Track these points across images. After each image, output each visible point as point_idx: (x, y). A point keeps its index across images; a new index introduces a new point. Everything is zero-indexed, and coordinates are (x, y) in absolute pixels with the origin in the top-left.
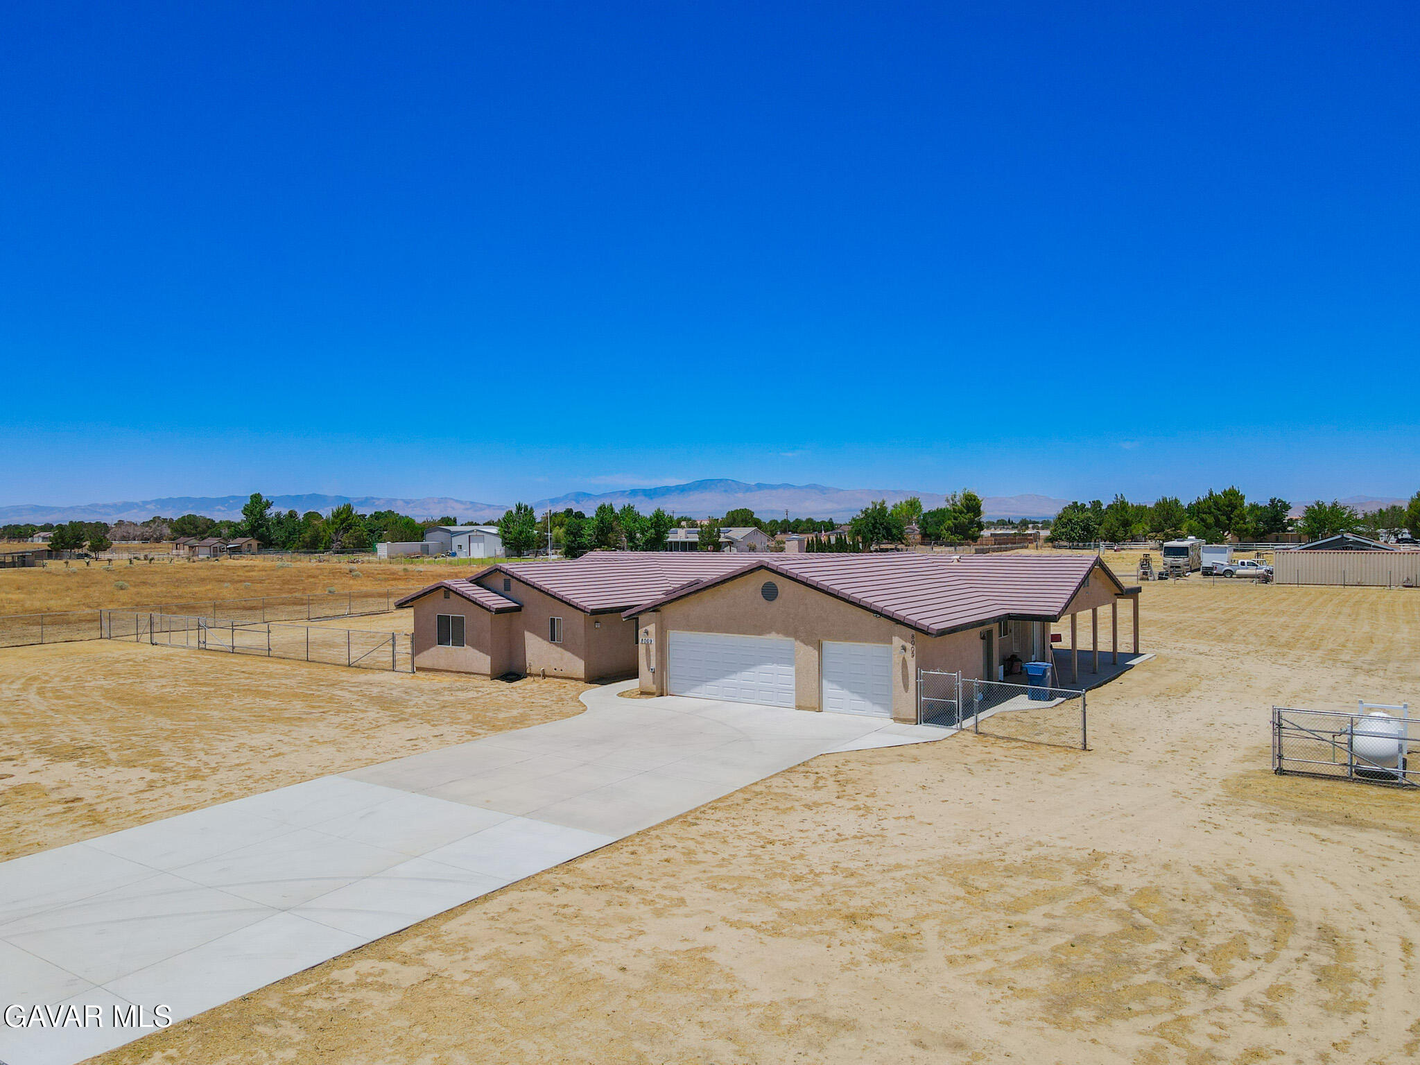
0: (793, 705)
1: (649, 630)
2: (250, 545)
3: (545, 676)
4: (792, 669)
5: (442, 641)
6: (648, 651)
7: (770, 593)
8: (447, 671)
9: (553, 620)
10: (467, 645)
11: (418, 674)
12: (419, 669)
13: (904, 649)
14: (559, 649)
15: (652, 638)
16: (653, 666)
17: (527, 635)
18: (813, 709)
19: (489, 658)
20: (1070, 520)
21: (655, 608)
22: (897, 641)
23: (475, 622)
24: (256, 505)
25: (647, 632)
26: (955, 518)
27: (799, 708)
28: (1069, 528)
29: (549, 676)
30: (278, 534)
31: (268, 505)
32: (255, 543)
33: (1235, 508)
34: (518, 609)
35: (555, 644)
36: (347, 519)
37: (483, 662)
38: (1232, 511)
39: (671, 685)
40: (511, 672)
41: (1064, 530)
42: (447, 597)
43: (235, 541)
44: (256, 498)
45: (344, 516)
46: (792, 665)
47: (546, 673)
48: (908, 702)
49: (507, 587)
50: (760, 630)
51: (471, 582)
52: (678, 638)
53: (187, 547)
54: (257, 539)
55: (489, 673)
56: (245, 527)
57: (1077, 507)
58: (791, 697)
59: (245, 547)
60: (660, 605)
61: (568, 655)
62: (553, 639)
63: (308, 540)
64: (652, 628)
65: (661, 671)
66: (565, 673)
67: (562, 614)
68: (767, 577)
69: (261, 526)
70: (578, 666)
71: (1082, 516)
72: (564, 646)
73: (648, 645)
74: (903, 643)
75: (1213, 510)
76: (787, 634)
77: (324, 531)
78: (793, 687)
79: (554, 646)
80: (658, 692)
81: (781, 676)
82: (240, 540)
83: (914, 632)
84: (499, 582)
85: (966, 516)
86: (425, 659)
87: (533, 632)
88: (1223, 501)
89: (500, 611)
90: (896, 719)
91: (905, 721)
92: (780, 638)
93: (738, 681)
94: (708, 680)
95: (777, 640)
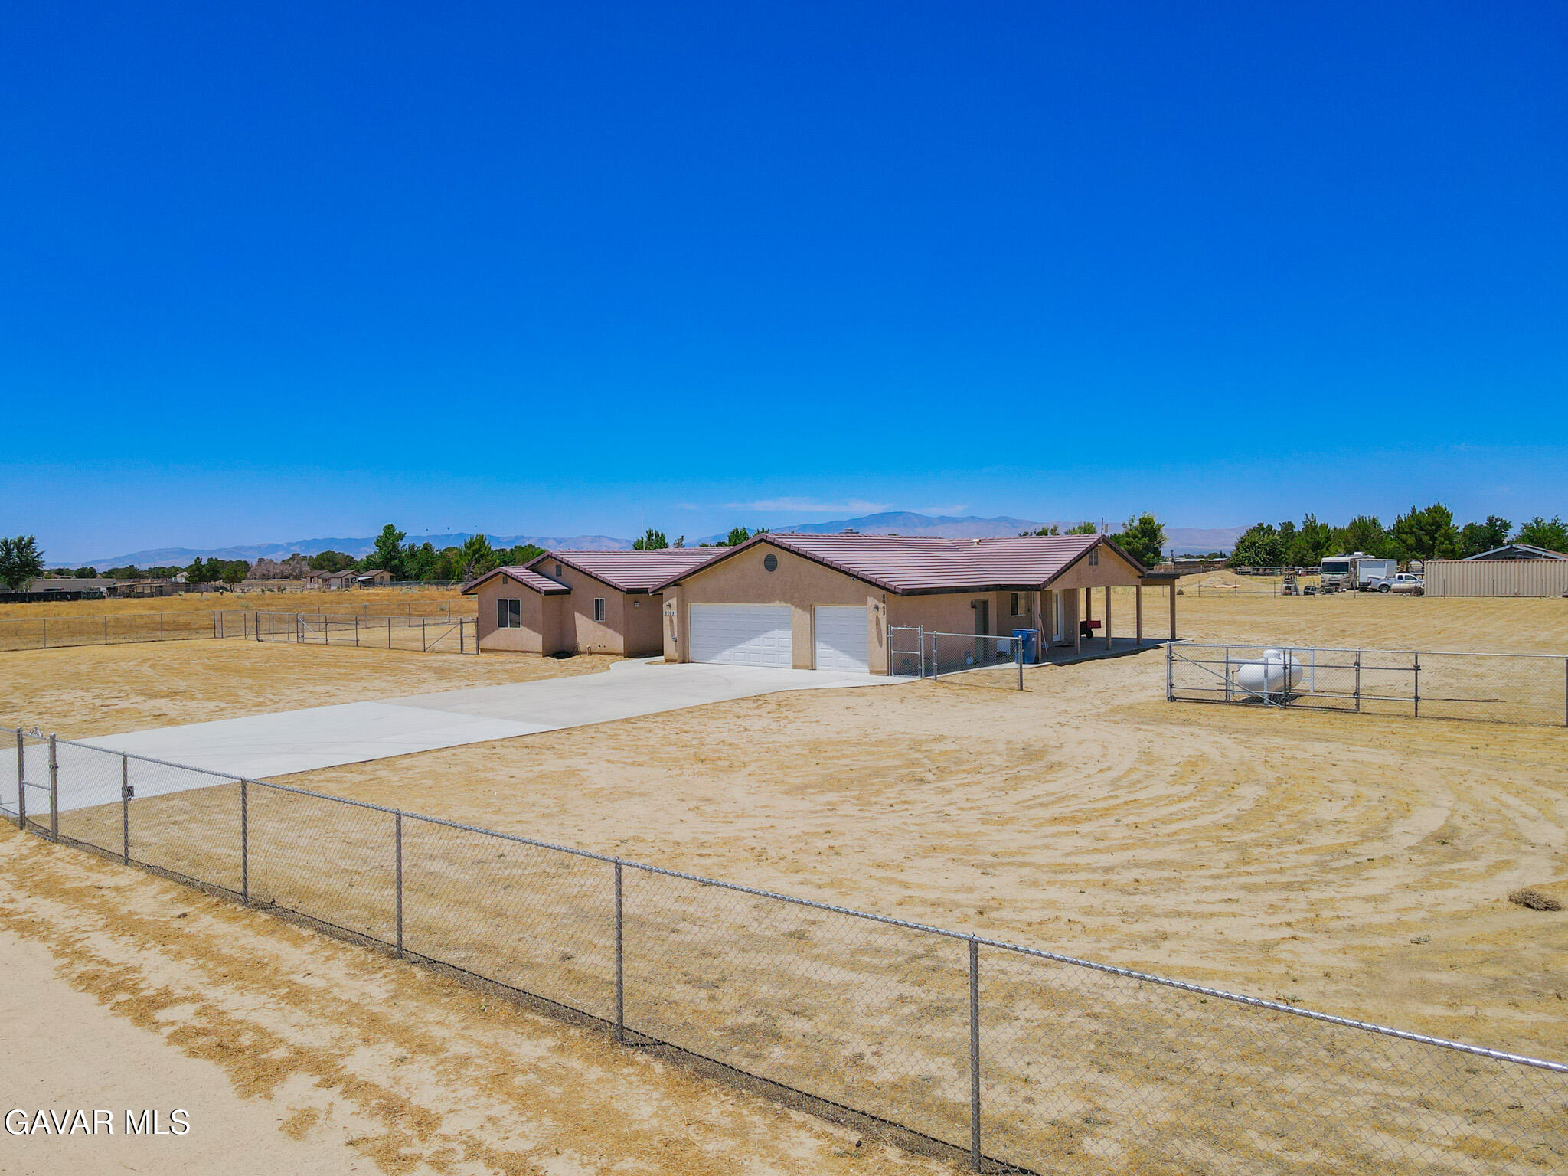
0: (791, 665)
1: (671, 605)
2: (382, 578)
3: (591, 653)
4: (790, 632)
5: (502, 623)
6: (671, 621)
7: (771, 564)
8: (506, 651)
9: (597, 601)
10: (523, 625)
11: (482, 655)
12: (483, 651)
13: (877, 608)
14: (602, 627)
15: (674, 610)
16: (676, 635)
17: (577, 615)
18: (806, 668)
19: (541, 637)
20: (1254, 543)
21: (676, 583)
22: (872, 601)
23: (531, 605)
24: (389, 538)
25: (670, 605)
26: (1129, 544)
27: (795, 667)
28: (1253, 551)
29: (595, 653)
30: (411, 567)
31: (401, 536)
32: (387, 575)
33: (1439, 526)
34: (568, 592)
35: (598, 623)
36: (479, 549)
37: (535, 640)
38: (1436, 531)
39: (693, 653)
40: (562, 649)
41: (1247, 554)
42: (505, 582)
43: (368, 573)
44: (389, 529)
45: (477, 546)
46: (789, 629)
47: (592, 650)
48: (881, 655)
49: (559, 573)
50: (763, 597)
51: (527, 569)
52: (696, 609)
53: (321, 581)
54: (391, 571)
55: (541, 650)
56: (378, 559)
57: (1263, 529)
58: (789, 659)
59: (377, 580)
60: (680, 579)
61: (610, 632)
62: (597, 619)
63: (439, 571)
64: (674, 601)
65: (683, 641)
67: (605, 594)
68: (766, 550)
69: (394, 558)
70: (618, 642)
71: (1267, 539)
72: (606, 624)
73: (671, 617)
74: (876, 602)
75: (1414, 530)
76: (786, 602)
77: (457, 562)
78: (790, 649)
79: (599, 625)
80: (681, 659)
81: (780, 640)
82: (373, 572)
83: (884, 592)
84: (551, 568)
85: (1142, 541)
86: (488, 642)
87: (581, 613)
88: (1427, 519)
89: (548, 593)
90: (872, 672)
91: (878, 673)
92: (781, 605)
93: (748, 646)
94: (724, 648)
95: (778, 607)
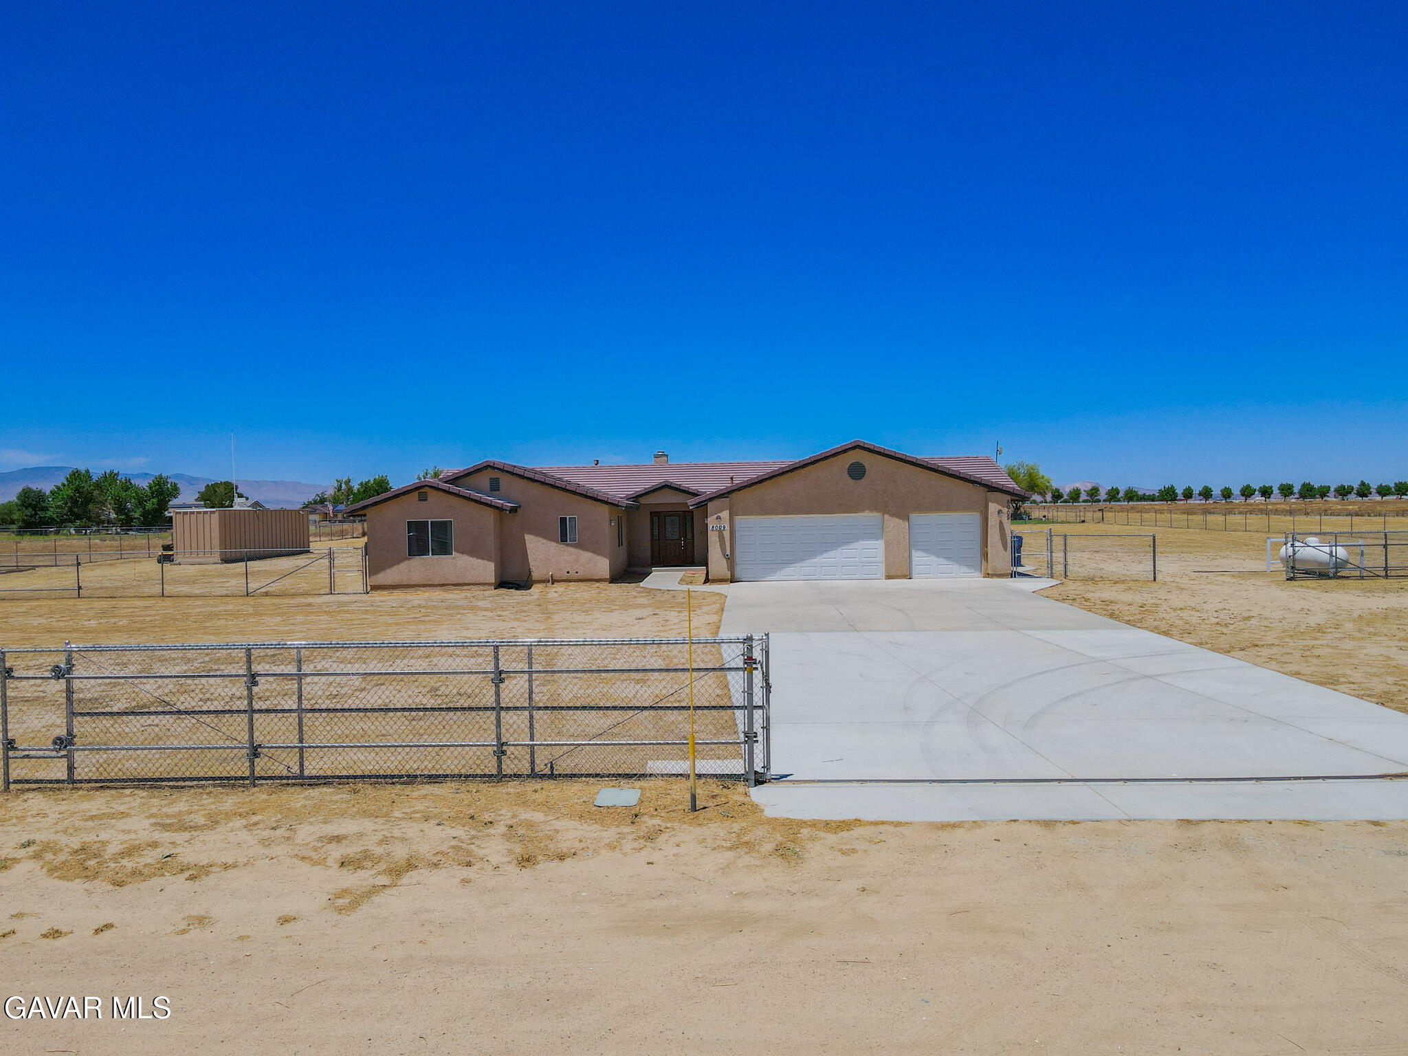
0: (883, 575)
1: (721, 517)
3: (554, 582)
4: (880, 544)
6: (721, 538)
7: (857, 472)
8: (424, 586)
9: (563, 520)
10: (458, 551)
11: (375, 593)
12: (374, 588)
13: (1001, 511)
14: (573, 550)
15: (725, 523)
16: (728, 552)
17: (528, 537)
18: (904, 577)
19: (491, 564)
22: (994, 507)
23: (470, 523)
27: (889, 577)
29: (559, 581)
34: (515, 509)
35: (567, 545)
40: (516, 579)
42: (424, 499)
46: (881, 539)
47: (557, 578)
48: (1003, 559)
49: (494, 487)
50: (846, 508)
52: (744, 522)
55: (494, 581)
58: (882, 569)
60: (734, 490)
61: (586, 556)
62: (564, 540)
64: (725, 515)
66: (581, 575)
67: (578, 509)
70: (602, 566)
72: (582, 546)
73: (718, 532)
74: (1000, 508)
76: (876, 510)
78: (882, 560)
79: (567, 548)
80: (728, 579)
83: (1009, 497)
84: (484, 480)
90: (991, 576)
91: (1001, 575)
92: (871, 514)
93: (819, 560)
94: (787, 563)
95: (869, 517)
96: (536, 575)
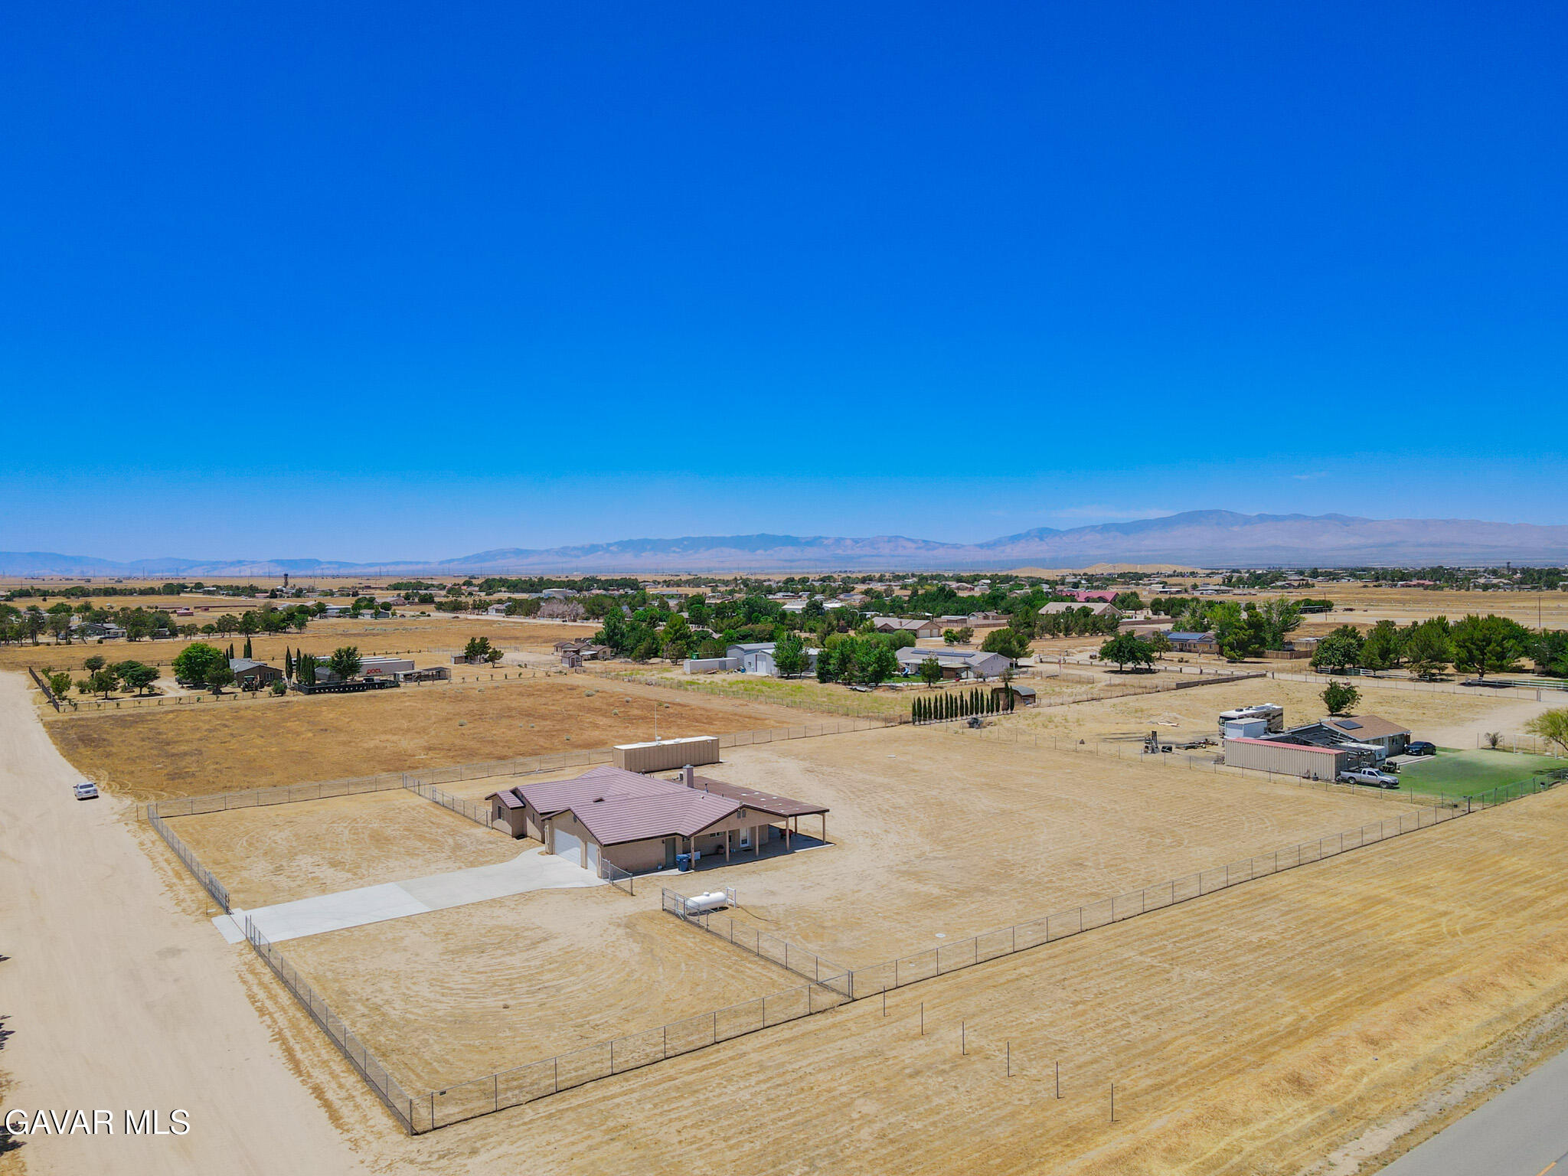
0: (582, 864)
4: (581, 851)
5: (500, 818)
8: (500, 831)
9: (532, 815)
10: (505, 821)
12: (493, 828)
14: (534, 827)
15: (547, 831)
18: (586, 867)
19: (513, 828)
20: (1332, 645)
21: (549, 818)
23: (507, 811)
30: (628, 642)
32: (608, 650)
34: (523, 807)
37: (509, 829)
39: (556, 850)
40: (520, 835)
43: (595, 648)
47: (531, 837)
48: (602, 871)
50: (573, 833)
52: (556, 831)
54: (611, 646)
55: (513, 833)
61: (535, 830)
62: (533, 823)
64: (548, 827)
66: (536, 837)
67: (534, 812)
68: (572, 815)
69: (616, 635)
70: (539, 836)
71: (1343, 642)
74: (598, 848)
75: (1468, 643)
76: (579, 837)
78: (582, 857)
80: (551, 853)
81: (579, 853)
82: (598, 648)
83: (600, 843)
86: (495, 824)
87: (529, 820)
88: (1478, 634)
89: (514, 808)
90: (598, 876)
91: (602, 878)
93: (570, 852)
94: (562, 851)
95: (577, 840)
96: (529, 834)
